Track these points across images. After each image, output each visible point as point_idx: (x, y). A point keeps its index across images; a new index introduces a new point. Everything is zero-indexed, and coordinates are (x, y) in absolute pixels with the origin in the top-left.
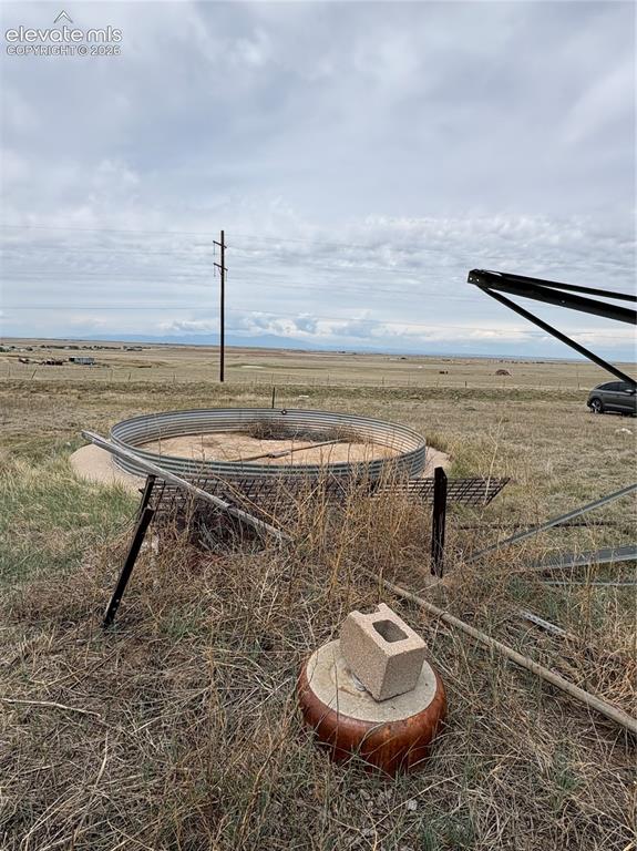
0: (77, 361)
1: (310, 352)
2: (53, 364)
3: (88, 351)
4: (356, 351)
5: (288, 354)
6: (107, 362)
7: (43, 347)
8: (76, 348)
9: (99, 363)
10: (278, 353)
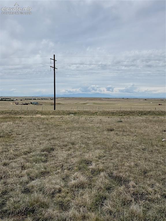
0: (33, 103)
1: (111, 98)
2: (25, 104)
3: (39, 100)
4: (128, 97)
5: (104, 99)
6: (42, 104)
7: (26, 99)
8: (35, 99)
9: (39, 104)
10: (100, 99)
